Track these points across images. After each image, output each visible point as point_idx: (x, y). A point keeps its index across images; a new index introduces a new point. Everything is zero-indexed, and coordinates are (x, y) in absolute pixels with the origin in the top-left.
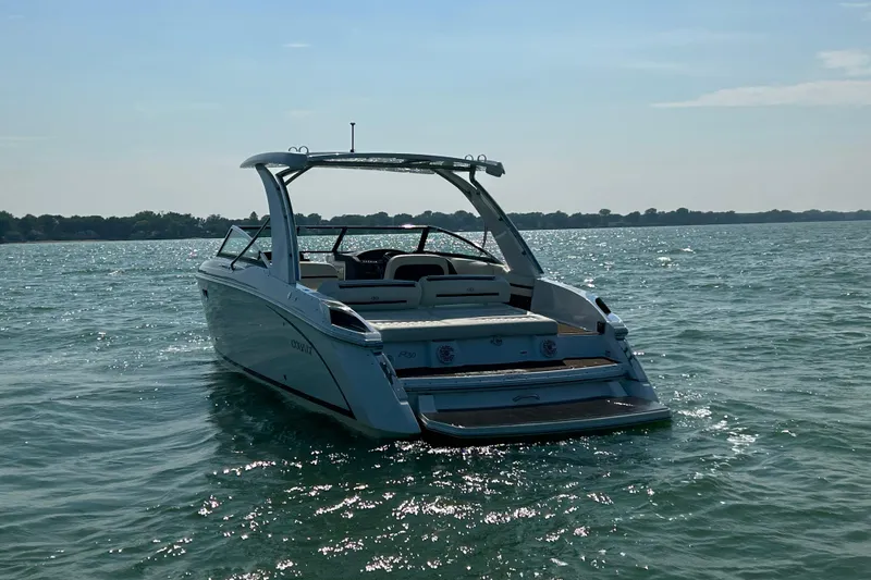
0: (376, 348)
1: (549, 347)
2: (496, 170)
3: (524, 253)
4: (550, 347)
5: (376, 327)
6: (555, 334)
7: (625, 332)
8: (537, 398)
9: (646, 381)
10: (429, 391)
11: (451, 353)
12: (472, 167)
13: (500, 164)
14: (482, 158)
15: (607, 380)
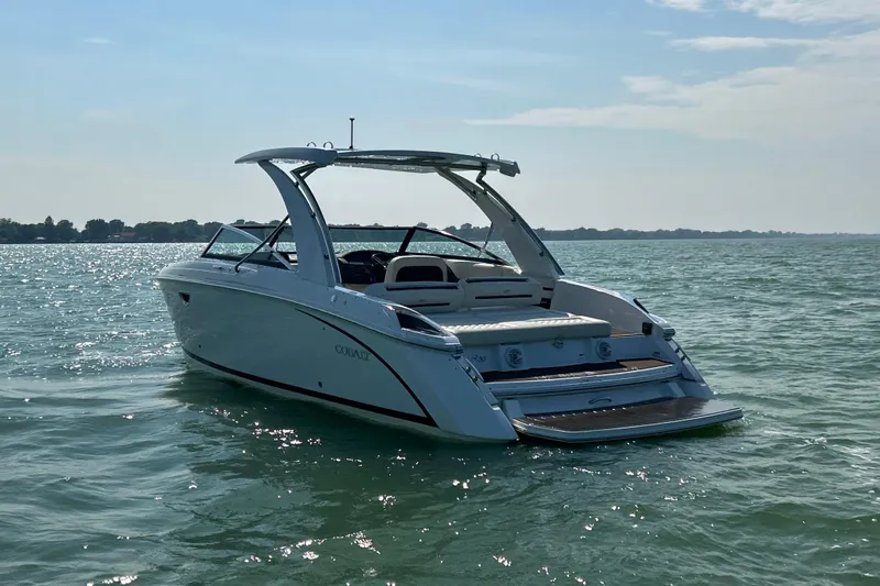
0: (455, 352)
1: (604, 348)
2: (510, 169)
3: (541, 254)
4: (605, 350)
5: (451, 332)
6: (608, 336)
7: (672, 333)
8: (610, 400)
9: (703, 381)
10: (512, 396)
11: (519, 357)
12: (483, 166)
13: (515, 163)
14: (495, 158)
15: (666, 381)
